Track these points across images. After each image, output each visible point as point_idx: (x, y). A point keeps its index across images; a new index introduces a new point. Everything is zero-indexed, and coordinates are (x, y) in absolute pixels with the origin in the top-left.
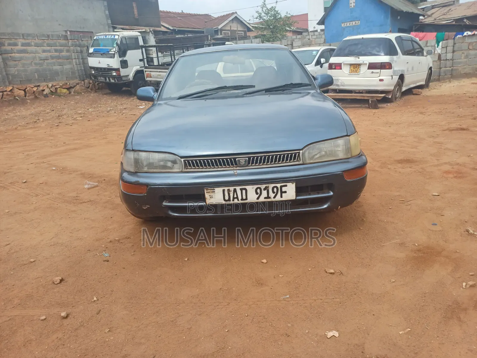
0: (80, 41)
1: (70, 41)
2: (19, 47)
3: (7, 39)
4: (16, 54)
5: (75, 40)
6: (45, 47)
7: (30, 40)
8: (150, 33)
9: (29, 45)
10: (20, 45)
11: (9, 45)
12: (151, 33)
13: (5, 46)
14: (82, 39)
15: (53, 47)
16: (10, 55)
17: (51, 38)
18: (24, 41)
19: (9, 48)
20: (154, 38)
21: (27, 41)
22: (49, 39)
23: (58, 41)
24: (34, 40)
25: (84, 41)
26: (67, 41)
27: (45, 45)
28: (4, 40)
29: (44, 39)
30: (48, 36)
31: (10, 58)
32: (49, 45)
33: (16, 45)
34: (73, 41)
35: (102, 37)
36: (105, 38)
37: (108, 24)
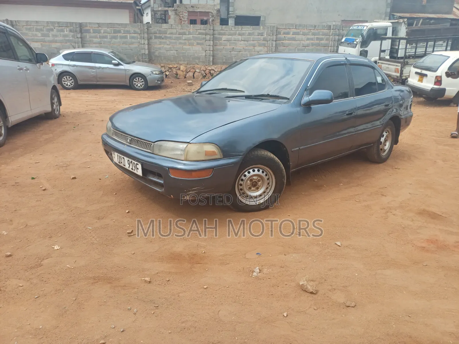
0: (341, 31)
1: (332, 30)
2: (290, 36)
3: (283, 29)
4: (287, 41)
5: (336, 30)
6: (309, 36)
7: (300, 30)
8: (403, 23)
9: (298, 34)
10: (291, 34)
11: (284, 33)
13: (281, 34)
14: (343, 29)
15: (315, 36)
16: (283, 41)
17: (317, 28)
18: (295, 30)
19: (282, 36)
20: (406, 29)
21: (298, 31)
22: (315, 29)
23: (322, 30)
24: (303, 30)
25: (344, 31)
26: (329, 31)
27: (311, 34)
28: (281, 29)
29: (311, 29)
30: (315, 26)
31: (281, 44)
32: (314, 34)
33: (288, 33)
34: (334, 30)
35: (355, 28)
36: (357, 28)
37: (386, 13)
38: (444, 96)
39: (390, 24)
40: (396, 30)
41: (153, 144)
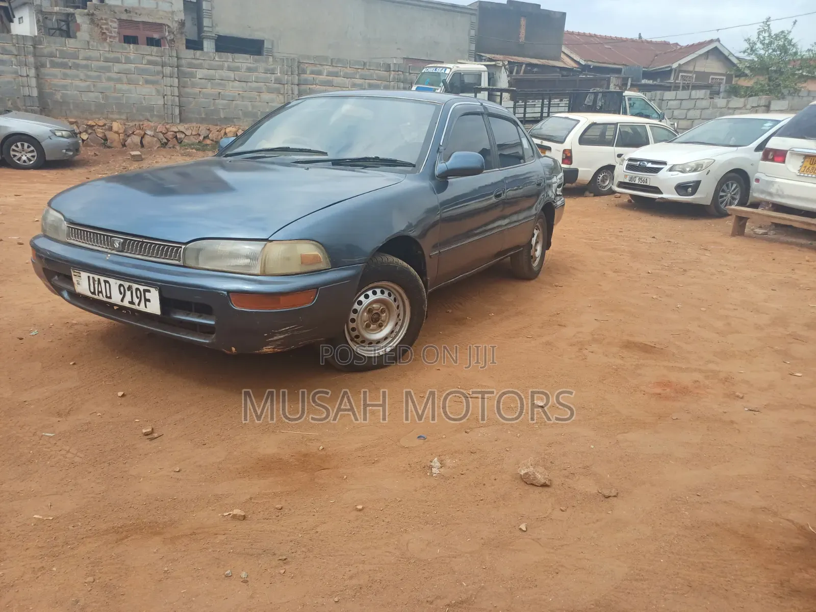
0: (407, 74)
1: (393, 73)
2: (323, 77)
3: (310, 65)
4: (318, 86)
5: (399, 72)
6: (356, 80)
7: (340, 68)
8: (503, 68)
9: (336, 75)
10: (325, 74)
11: (312, 73)
12: (505, 68)
13: (306, 74)
14: (411, 72)
15: (366, 81)
16: (311, 87)
17: (368, 68)
18: (331, 69)
19: (310, 77)
20: (508, 76)
21: (335, 69)
22: (365, 69)
23: (376, 71)
24: (344, 69)
25: (412, 75)
26: (388, 73)
27: (358, 77)
28: (306, 65)
29: (358, 69)
30: (365, 64)
31: (308, 91)
32: (363, 78)
33: (319, 73)
34: (397, 73)
35: (431, 70)
36: (434, 71)
37: (470, 51)
38: (577, 181)
39: (485, 68)
40: (493, 77)
41: (183, 247)
